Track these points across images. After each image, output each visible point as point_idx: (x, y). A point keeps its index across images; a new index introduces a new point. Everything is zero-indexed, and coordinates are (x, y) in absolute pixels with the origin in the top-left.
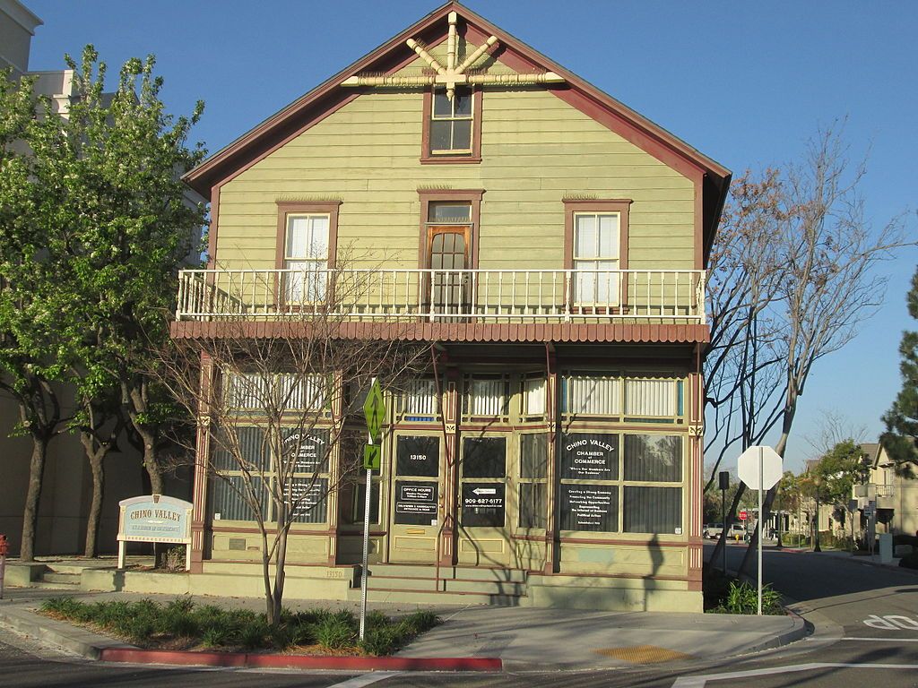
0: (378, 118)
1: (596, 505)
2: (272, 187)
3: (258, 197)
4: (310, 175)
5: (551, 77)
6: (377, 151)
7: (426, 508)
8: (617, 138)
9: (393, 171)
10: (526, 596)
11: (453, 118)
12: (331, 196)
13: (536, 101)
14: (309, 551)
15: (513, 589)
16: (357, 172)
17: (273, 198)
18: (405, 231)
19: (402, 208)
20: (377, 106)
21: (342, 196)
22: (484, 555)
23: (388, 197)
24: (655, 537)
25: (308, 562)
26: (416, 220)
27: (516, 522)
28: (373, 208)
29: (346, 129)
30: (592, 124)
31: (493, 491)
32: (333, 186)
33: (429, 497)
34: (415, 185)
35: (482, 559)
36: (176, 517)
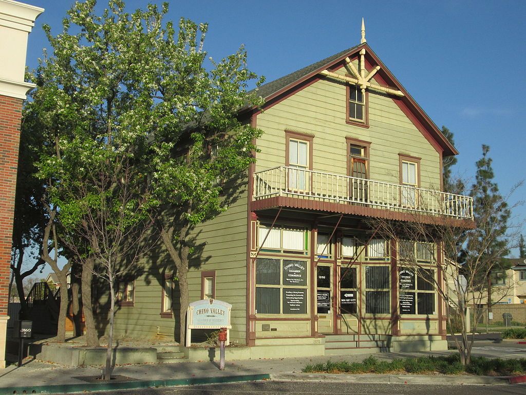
0: (328, 94)
1: (409, 302)
2: (282, 121)
3: (276, 126)
4: (299, 118)
5: (399, 93)
6: (329, 112)
7: (326, 304)
8: (414, 128)
9: (334, 124)
10: (392, 347)
11: (356, 102)
12: (309, 132)
13: (387, 102)
14: (300, 330)
15: (381, 344)
16: (320, 122)
17: (284, 128)
18: (340, 158)
19: (339, 145)
20: (327, 88)
21: (313, 132)
22: (350, 328)
23: (333, 138)
24: (428, 316)
25: (300, 336)
26: (345, 153)
27: (364, 311)
28: (327, 143)
29: (314, 97)
30: (407, 119)
31: (352, 295)
32: (310, 127)
33: (327, 299)
34: (345, 134)
35: (349, 330)
36: (221, 313)
